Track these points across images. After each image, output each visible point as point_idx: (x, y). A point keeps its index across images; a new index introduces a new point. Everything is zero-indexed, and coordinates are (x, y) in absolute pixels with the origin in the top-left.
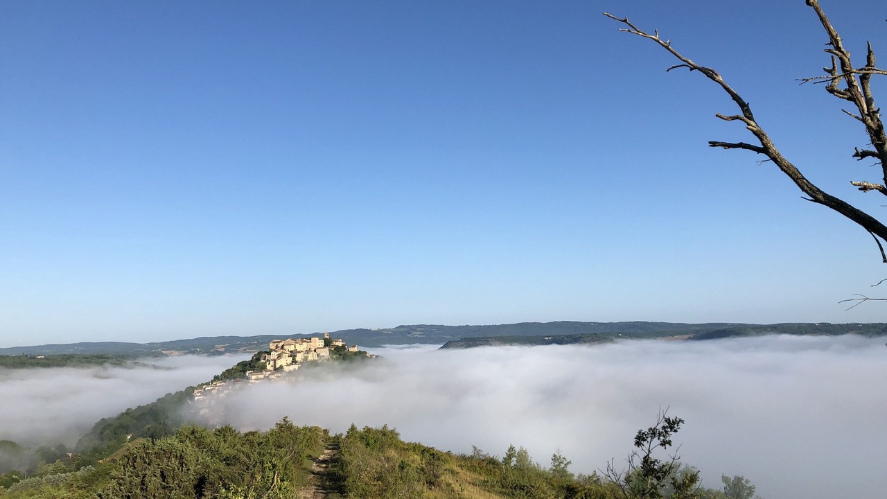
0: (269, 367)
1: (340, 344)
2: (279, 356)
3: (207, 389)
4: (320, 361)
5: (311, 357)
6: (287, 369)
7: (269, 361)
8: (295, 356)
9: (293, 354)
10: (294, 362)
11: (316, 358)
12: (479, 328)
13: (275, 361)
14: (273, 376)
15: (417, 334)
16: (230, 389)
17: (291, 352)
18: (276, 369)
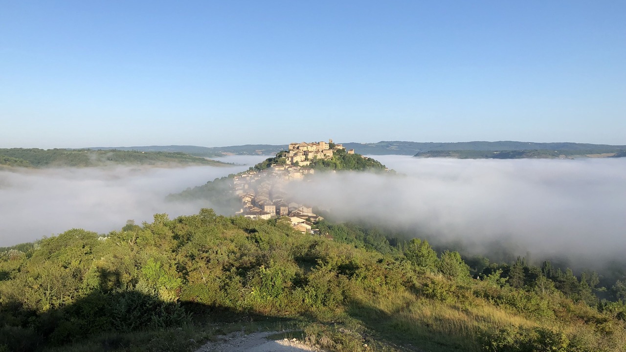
0: (288, 162)
1: (341, 148)
2: (296, 154)
3: (243, 176)
4: (326, 159)
5: (320, 156)
6: (301, 164)
7: (288, 158)
8: (308, 155)
9: (306, 153)
10: (306, 159)
11: (323, 157)
12: (441, 145)
13: (292, 158)
14: (291, 169)
15: (393, 148)
16: (259, 177)
17: (305, 152)
18: (292, 163)
